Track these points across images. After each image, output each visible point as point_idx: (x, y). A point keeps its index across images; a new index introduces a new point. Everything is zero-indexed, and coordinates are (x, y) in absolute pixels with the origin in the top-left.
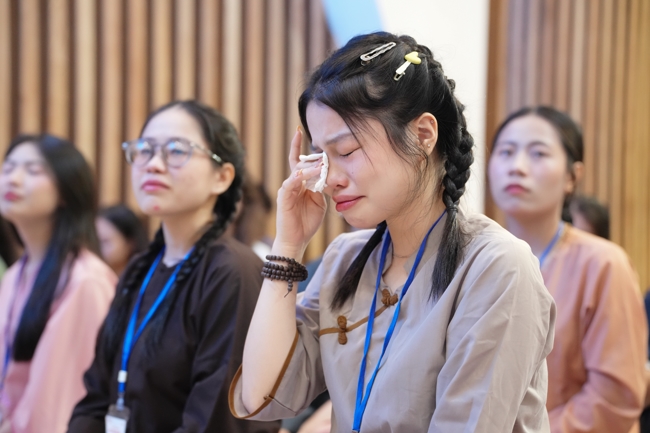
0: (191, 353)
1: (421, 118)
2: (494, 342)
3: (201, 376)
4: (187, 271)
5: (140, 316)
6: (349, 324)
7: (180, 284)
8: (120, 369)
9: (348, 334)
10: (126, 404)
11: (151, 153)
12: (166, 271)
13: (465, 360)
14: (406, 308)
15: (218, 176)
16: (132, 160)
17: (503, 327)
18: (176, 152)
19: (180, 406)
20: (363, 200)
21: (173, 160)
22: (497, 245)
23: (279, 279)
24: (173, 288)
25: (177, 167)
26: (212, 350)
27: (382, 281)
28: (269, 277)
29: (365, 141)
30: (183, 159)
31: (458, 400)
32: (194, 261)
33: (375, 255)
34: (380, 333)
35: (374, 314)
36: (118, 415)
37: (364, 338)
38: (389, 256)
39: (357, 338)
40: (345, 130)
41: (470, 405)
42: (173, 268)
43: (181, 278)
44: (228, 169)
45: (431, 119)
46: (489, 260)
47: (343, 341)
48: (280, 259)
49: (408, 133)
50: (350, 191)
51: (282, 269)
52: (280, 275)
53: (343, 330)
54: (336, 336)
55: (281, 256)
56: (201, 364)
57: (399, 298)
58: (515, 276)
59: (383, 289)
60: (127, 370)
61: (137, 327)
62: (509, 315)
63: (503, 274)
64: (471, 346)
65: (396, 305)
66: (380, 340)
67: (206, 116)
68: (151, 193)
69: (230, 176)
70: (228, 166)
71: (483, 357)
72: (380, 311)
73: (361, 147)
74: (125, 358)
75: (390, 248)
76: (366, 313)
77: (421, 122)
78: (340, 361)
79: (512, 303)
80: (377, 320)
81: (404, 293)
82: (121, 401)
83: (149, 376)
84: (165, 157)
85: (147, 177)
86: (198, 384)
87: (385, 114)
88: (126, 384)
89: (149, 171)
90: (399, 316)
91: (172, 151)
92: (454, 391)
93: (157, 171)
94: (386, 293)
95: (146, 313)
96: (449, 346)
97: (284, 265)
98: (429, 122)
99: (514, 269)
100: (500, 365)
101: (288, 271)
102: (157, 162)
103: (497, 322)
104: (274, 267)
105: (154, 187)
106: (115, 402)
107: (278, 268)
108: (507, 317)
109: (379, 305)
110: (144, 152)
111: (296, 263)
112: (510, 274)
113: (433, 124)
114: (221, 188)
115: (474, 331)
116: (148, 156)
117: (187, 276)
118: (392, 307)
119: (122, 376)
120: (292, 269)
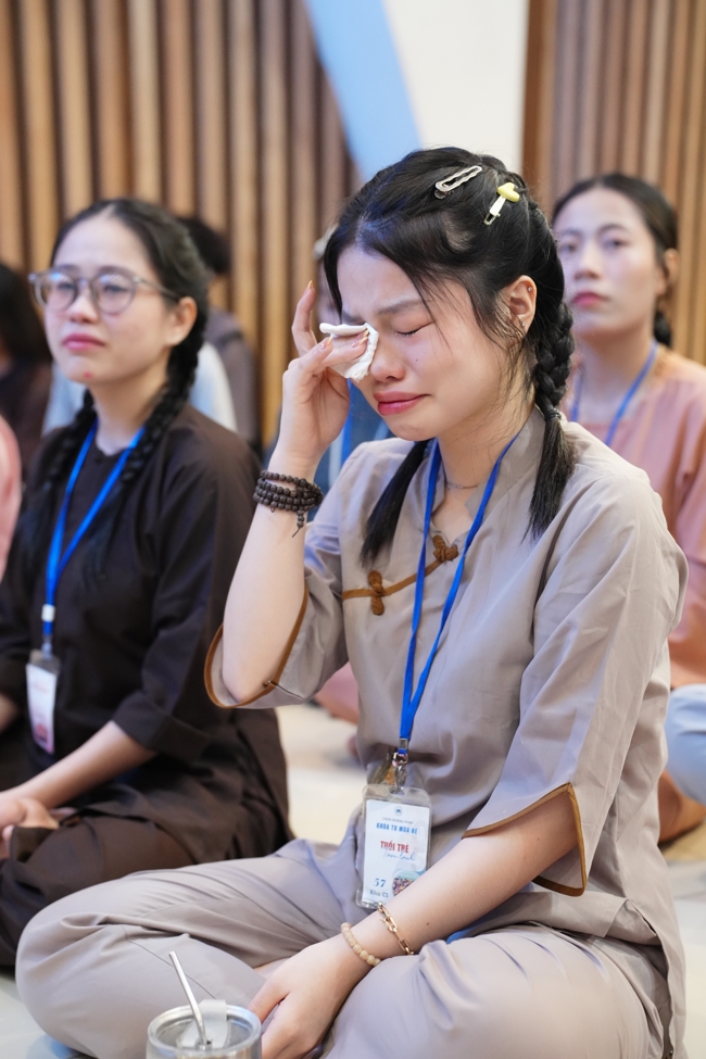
0: (149, 588)
1: (517, 282)
2: (604, 630)
3: (166, 622)
4: (137, 465)
5: (70, 526)
6: (386, 584)
7: (127, 486)
8: (45, 602)
9: (386, 600)
10: (54, 651)
11: (72, 288)
12: (103, 462)
13: (565, 655)
14: (472, 566)
15: (173, 318)
16: (45, 299)
17: (617, 608)
18: (113, 289)
19: (138, 662)
20: (426, 399)
21: (107, 303)
22: (606, 486)
23: (282, 508)
24: (117, 490)
25: (115, 314)
26: (180, 586)
27: (431, 524)
28: (269, 504)
29: (441, 313)
30: (123, 300)
31: (554, 711)
32: (147, 449)
33: (418, 482)
34: (435, 599)
35: (424, 571)
36: (44, 665)
37: (411, 607)
38: (440, 485)
39: (400, 605)
40: (411, 294)
41: (571, 718)
42: (115, 458)
43: (128, 476)
44: (188, 306)
45: (528, 285)
46: (595, 510)
47: (378, 609)
48: (285, 479)
49: (499, 302)
50: (408, 386)
51: (289, 494)
52: (285, 502)
53: (379, 594)
54: (367, 601)
55: (287, 475)
56: (165, 604)
57: (461, 550)
58: (633, 533)
59: (433, 535)
60: (55, 604)
61: (65, 543)
62: (625, 591)
63: (616, 531)
64: (572, 636)
65: (457, 561)
66: (435, 610)
67: (150, 227)
68: (77, 352)
69: (190, 317)
70: (188, 301)
71: (591, 652)
72: (432, 568)
73: (434, 321)
74: (50, 586)
75: (441, 472)
76: (411, 569)
77: (516, 289)
78: (375, 641)
79: (629, 572)
80: (430, 580)
81: (468, 544)
82: (47, 647)
83: (89, 617)
84: (95, 298)
85: (70, 329)
86: (163, 634)
87: (471, 275)
88: (54, 624)
89: (73, 320)
90: (462, 576)
91: (107, 286)
92: (548, 699)
93: (86, 321)
94: (438, 541)
95: (78, 523)
96: (538, 632)
97: (291, 488)
98: (525, 289)
99: (631, 523)
100: (614, 661)
101: (296, 497)
102: (83, 306)
103: (609, 602)
104: (275, 490)
105: (83, 343)
106: (39, 647)
107: (282, 492)
108: (623, 593)
109: (430, 559)
110: (63, 286)
111: (307, 485)
112: (627, 531)
113: (530, 293)
114: (178, 335)
115: (577, 614)
116: (70, 294)
117: (138, 473)
118: (449, 563)
119: (48, 613)
120: (302, 493)
